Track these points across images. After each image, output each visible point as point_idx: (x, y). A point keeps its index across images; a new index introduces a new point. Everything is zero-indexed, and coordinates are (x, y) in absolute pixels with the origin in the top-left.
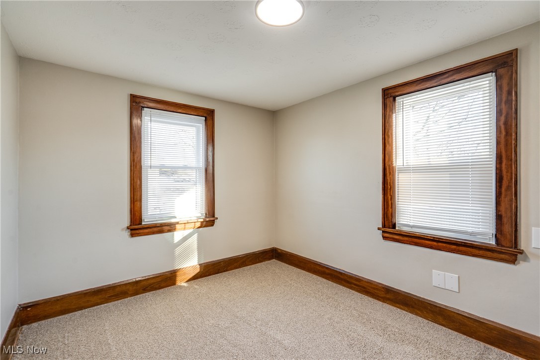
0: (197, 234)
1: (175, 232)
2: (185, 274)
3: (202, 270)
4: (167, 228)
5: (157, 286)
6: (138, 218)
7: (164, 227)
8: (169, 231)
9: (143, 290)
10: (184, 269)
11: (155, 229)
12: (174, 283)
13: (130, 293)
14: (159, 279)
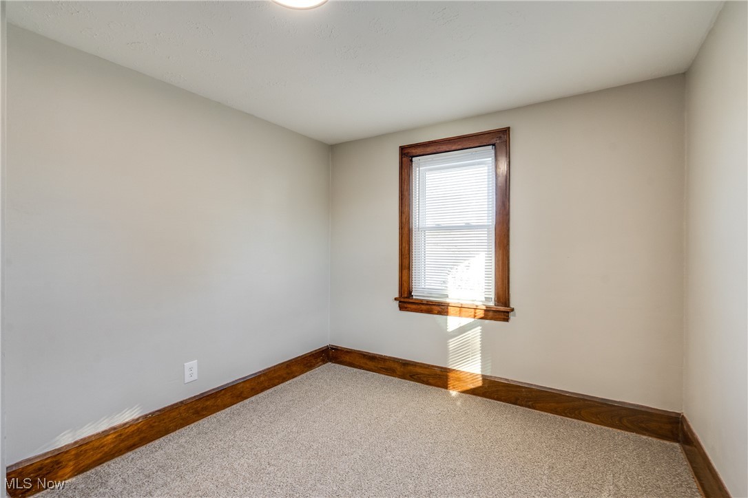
0: (480, 328)
1: (448, 317)
2: (459, 380)
3: (486, 386)
4: (438, 308)
5: (425, 379)
6: (406, 289)
7: (434, 307)
8: (440, 313)
9: (410, 376)
10: (458, 372)
11: (424, 307)
12: (445, 386)
13: (398, 373)
14: (426, 372)
